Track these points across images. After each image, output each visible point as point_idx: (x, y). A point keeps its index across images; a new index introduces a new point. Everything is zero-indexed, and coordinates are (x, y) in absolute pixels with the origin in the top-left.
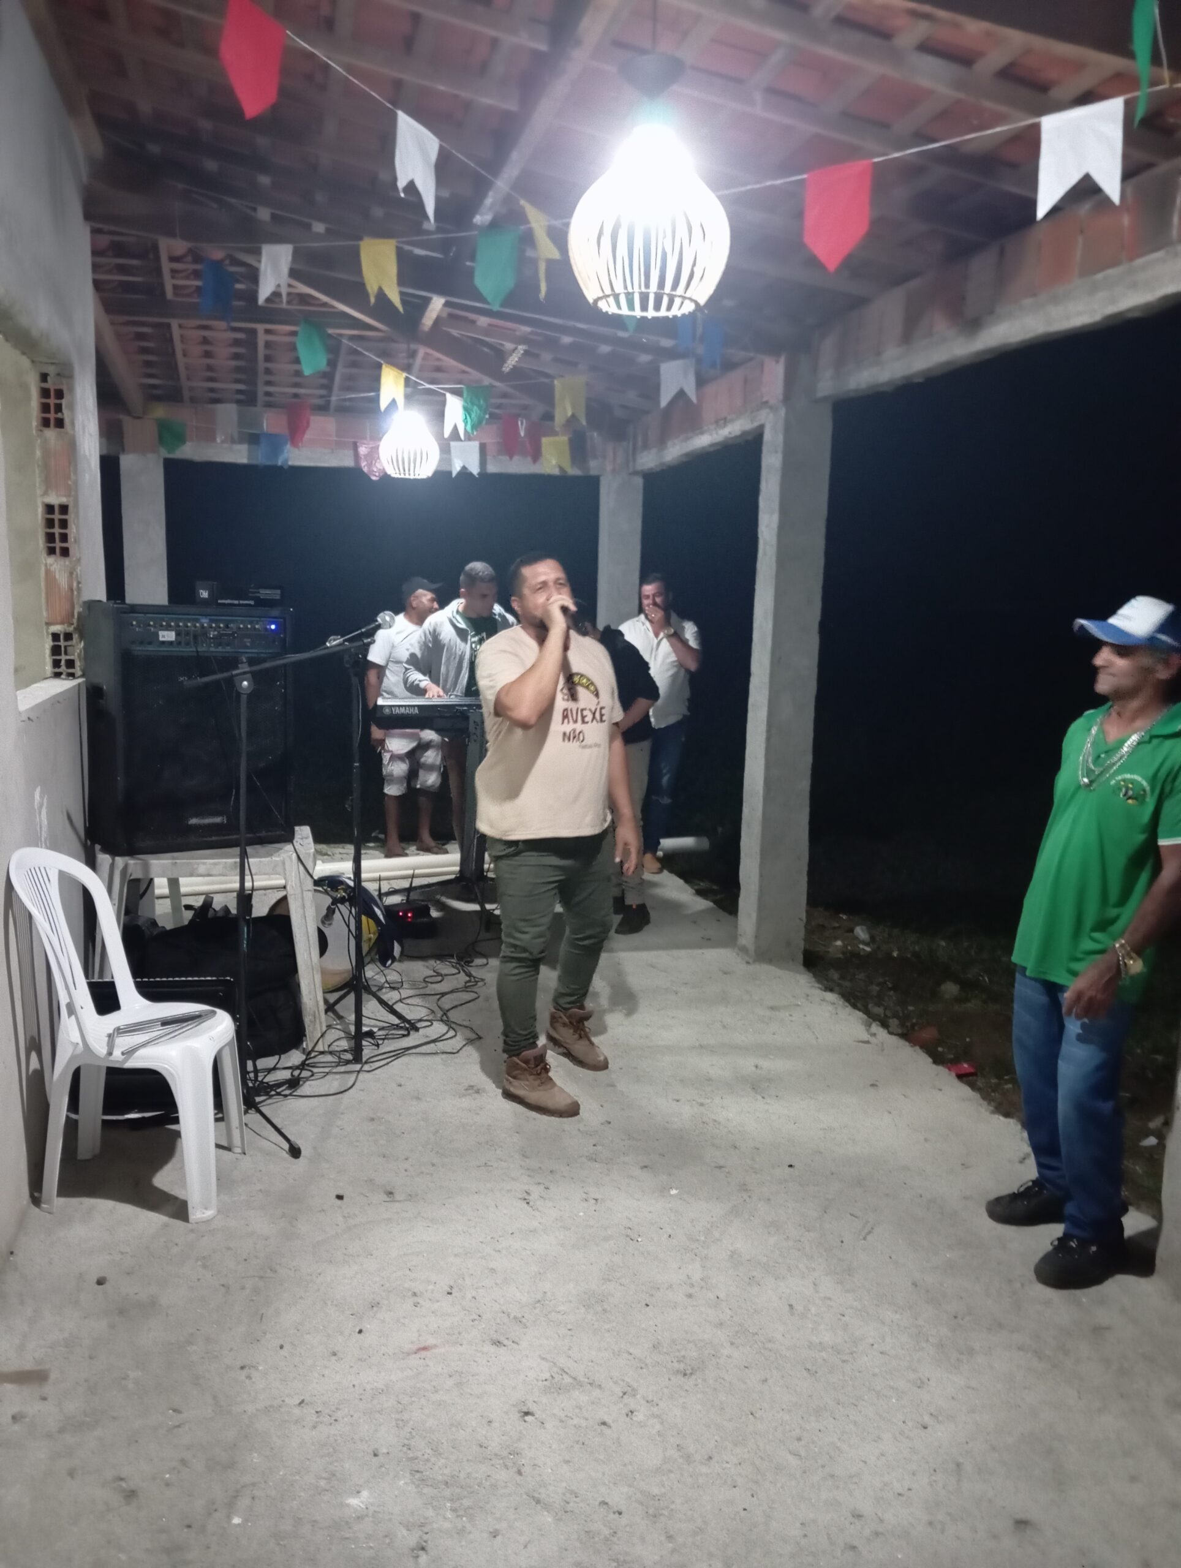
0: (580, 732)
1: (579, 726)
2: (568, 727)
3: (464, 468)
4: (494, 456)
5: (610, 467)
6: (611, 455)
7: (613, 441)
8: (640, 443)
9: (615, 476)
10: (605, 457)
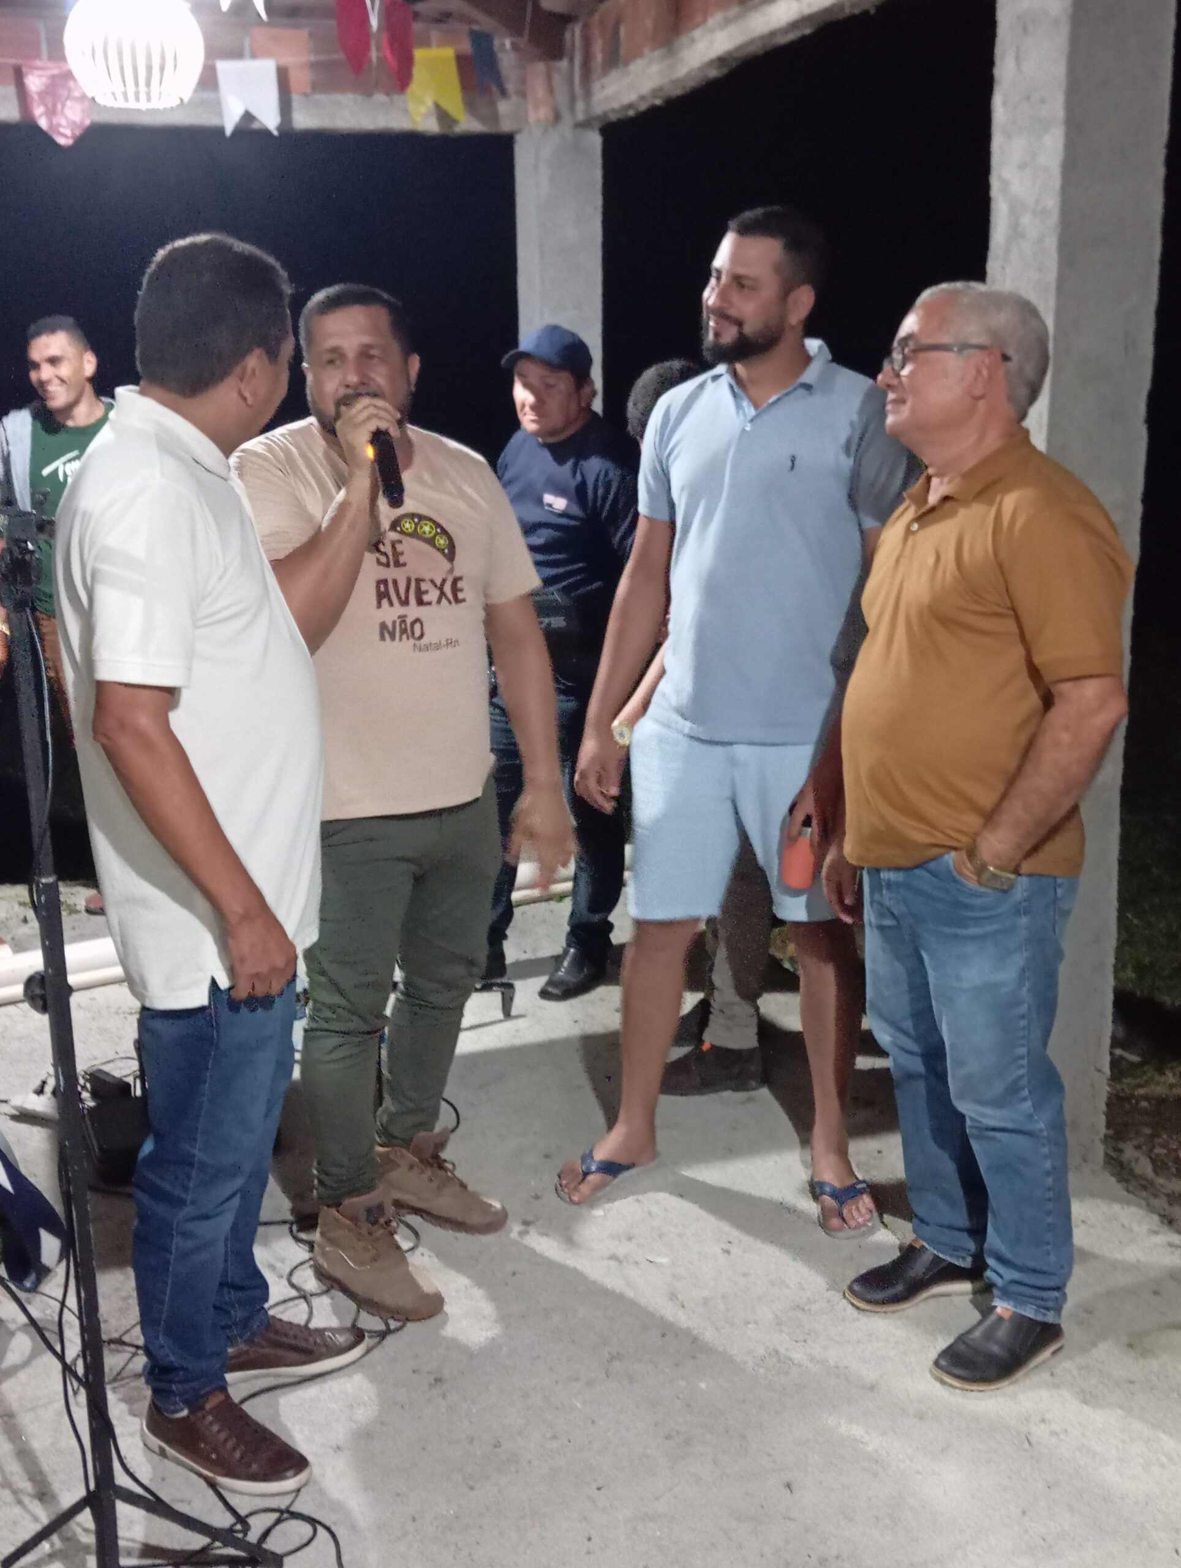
0: (413, 624)
1: (413, 611)
2: (391, 613)
3: (248, 117)
4: (305, 95)
5: (538, 114)
6: (539, 89)
7: (540, 59)
8: (599, 57)
9: (546, 131)
10: (523, 94)
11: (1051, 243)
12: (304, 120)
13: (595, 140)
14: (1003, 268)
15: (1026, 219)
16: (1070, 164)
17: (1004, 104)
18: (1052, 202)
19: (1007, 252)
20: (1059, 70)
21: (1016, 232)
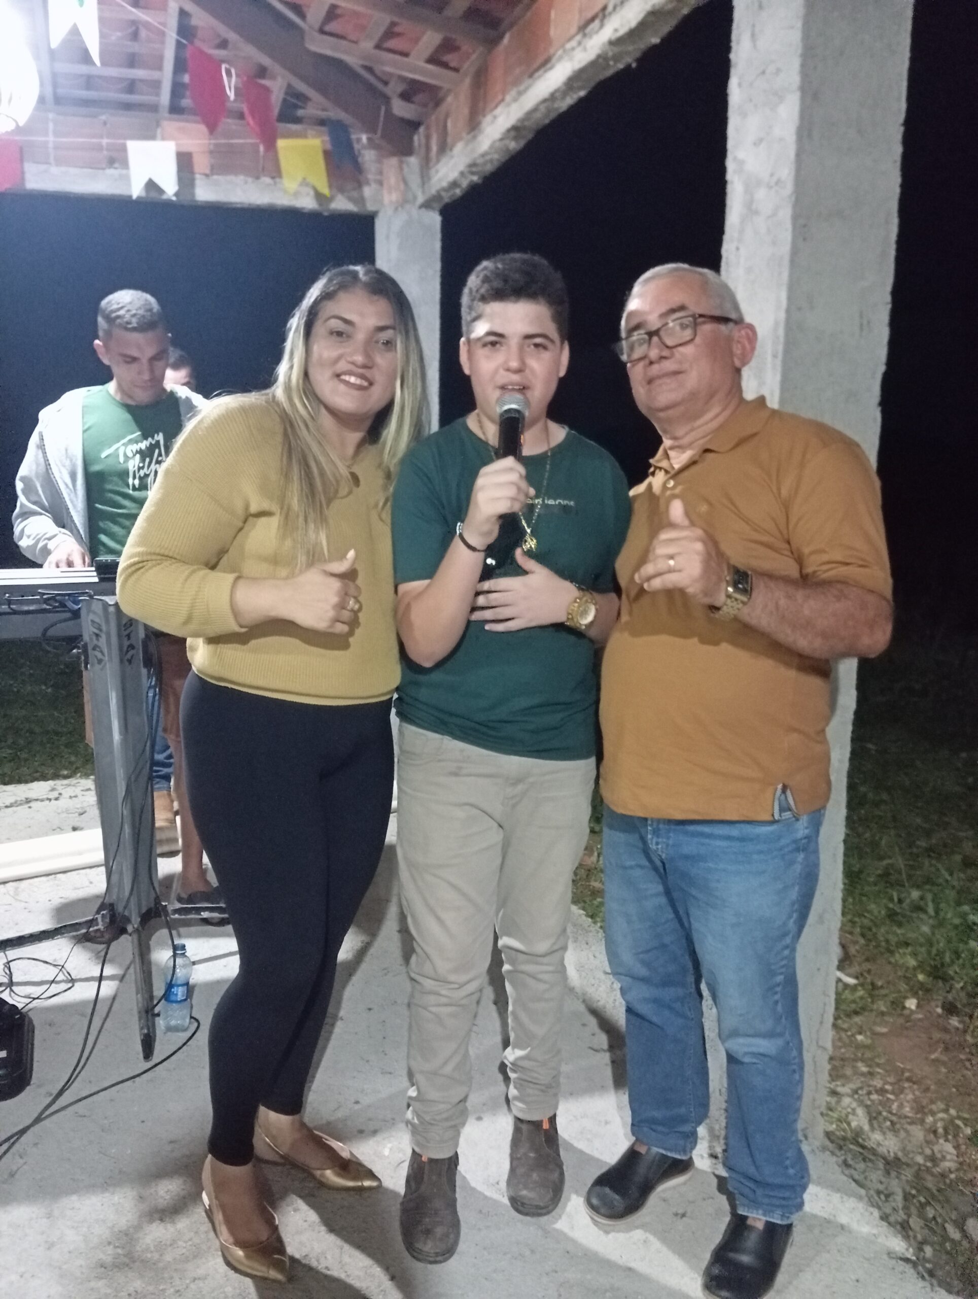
4: (207, 175)
5: (390, 197)
6: (392, 178)
7: (393, 154)
8: (434, 148)
9: (396, 209)
10: (380, 183)
11: (786, 214)
12: (204, 193)
13: (435, 220)
14: (738, 249)
15: (761, 194)
16: (805, 131)
17: (740, 85)
18: (786, 173)
19: (742, 231)
20: (795, 36)
21: (751, 210)
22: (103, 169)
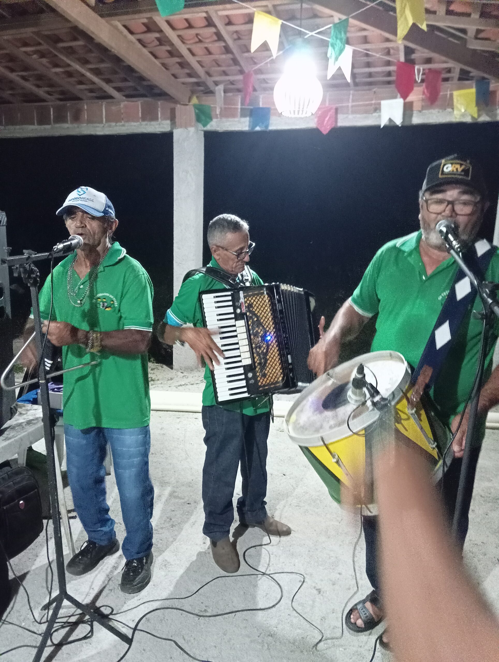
3: (391, 121)
4: (420, 111)
22: (372, 114)
